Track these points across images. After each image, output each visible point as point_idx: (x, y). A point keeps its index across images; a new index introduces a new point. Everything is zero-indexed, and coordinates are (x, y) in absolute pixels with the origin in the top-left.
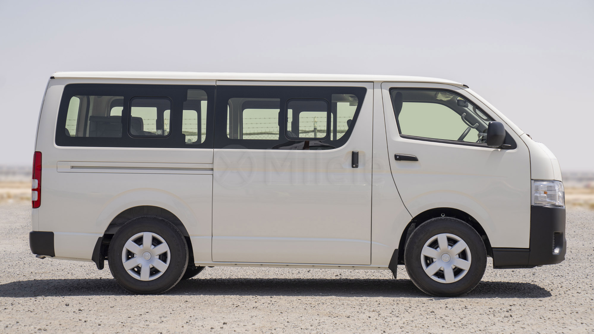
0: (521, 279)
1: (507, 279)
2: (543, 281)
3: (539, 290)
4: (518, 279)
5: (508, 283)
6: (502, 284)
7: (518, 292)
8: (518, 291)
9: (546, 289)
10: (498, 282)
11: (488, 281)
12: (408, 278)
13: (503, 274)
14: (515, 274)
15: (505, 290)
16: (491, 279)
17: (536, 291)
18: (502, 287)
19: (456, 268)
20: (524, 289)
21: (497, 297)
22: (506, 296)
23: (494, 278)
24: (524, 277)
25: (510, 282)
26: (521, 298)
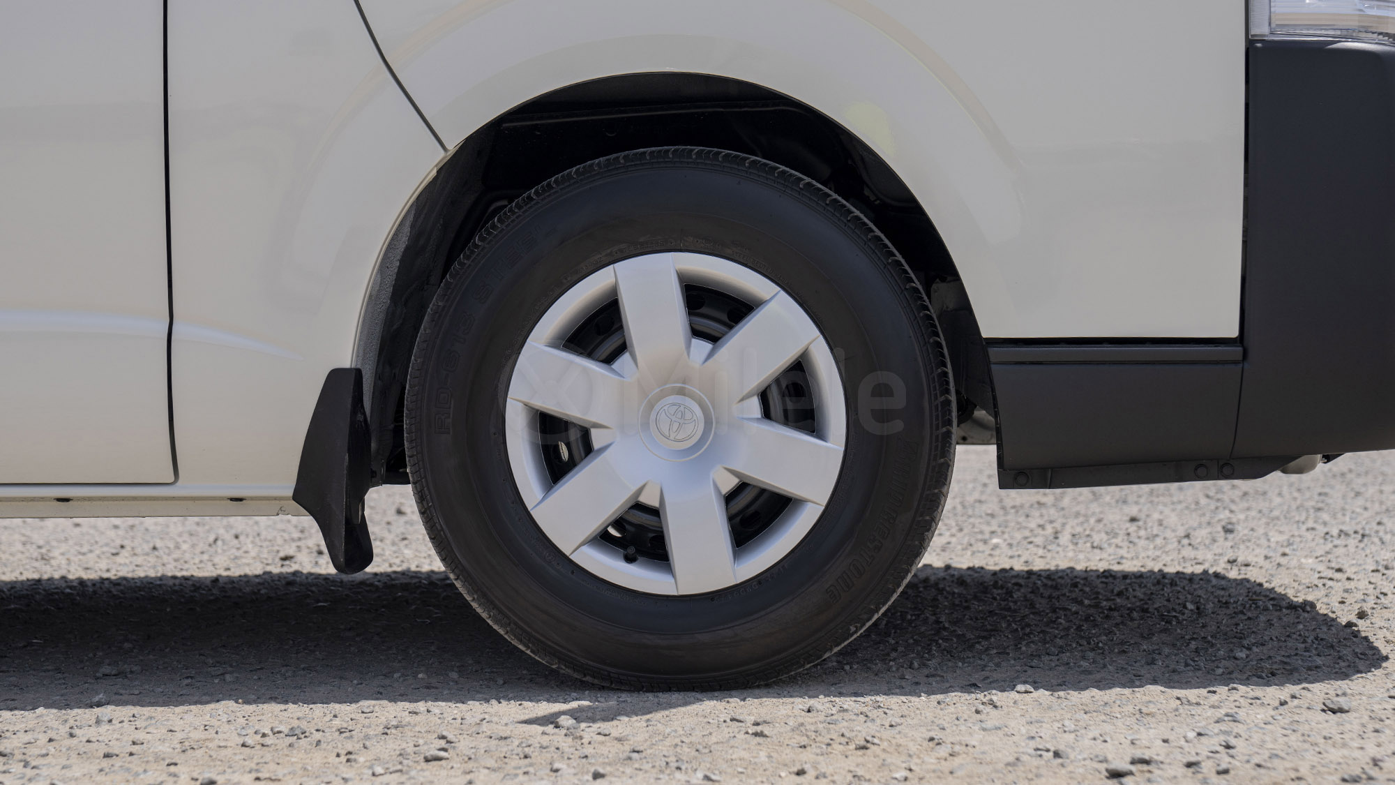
0: (1174, 555)
1: (1104, 555)
2: (1283, 561)
3: (1289, 618)
4: (1158, 553)
5: (1108, 575)
6: (1075, 585)
7: (1164, 637)
8: (1165, 631)
9: (1322, 609)
10: (1057, 571)
11: (1007, 567)
12: (434, 563)
13: (1087, 532)
14: (1142, 533)
15: (1087, 619)
16: (1023, 559)
17: (1270, 624)
18: (1075, 601)
19: (743, 486)
20: (1199, 611)
21: (1020, 687)
22: (1087, 672)
23: (1041, 552)
24: (1185, 541)
25: (1116, 568)
26: (1187, 685)
